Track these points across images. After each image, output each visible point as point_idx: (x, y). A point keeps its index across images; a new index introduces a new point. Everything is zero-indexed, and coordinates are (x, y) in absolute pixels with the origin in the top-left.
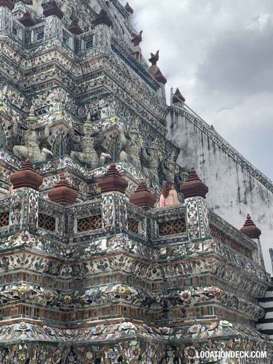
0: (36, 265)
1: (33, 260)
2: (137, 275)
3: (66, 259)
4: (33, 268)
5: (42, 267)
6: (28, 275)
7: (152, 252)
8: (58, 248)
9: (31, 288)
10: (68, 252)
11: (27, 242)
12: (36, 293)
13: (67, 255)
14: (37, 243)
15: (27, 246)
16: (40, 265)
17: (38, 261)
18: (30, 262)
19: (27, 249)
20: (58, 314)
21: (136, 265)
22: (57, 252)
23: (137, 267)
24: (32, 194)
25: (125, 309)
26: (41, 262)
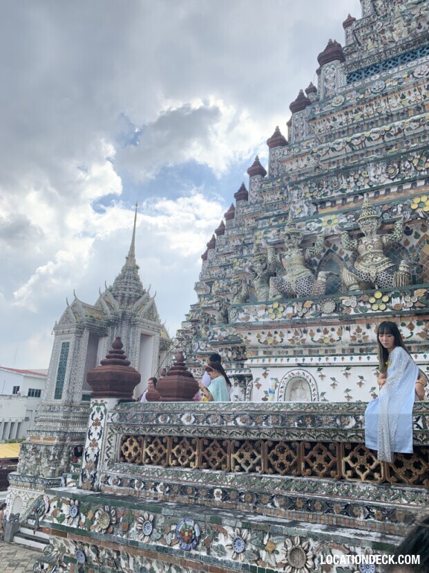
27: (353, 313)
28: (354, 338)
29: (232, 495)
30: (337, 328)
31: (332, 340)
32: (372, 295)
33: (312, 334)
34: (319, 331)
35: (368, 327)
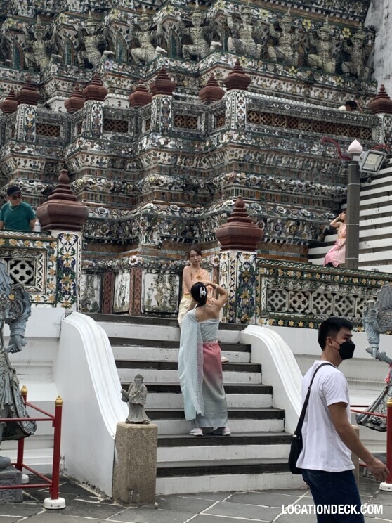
0: (97, 162)
1: (93, 159)
2: (182, 165)
3: (128, 156)
4: (95, 164)
5: (105, 163)
6: (93, 170)
7: (199, 145)
8: (118, 147)
9: (91, 180)
10: (130, 150)
11: (81, 146)
12: (94, 184)
13: (129, 152)
14: (92, 147)
15: (81, 149)
16: (101, 162)
17: (99, 160)
18: (90, 160)
19: (82, 151)
20: (128, 199)
21: (177, 158)
22: (117, 151)
23: (179, 160)
24: (95, 105)
25: (163, 194)
26: (102, 159)
27: (280, 74)
28: (276, 87)
29: (306, 137)
30: (270, 80)
31: (266, 86)
32: (290, 68)
33: (258, 80)
34: (261, 79)
35: (284, 84)
